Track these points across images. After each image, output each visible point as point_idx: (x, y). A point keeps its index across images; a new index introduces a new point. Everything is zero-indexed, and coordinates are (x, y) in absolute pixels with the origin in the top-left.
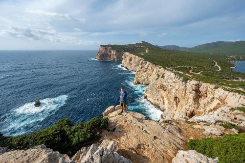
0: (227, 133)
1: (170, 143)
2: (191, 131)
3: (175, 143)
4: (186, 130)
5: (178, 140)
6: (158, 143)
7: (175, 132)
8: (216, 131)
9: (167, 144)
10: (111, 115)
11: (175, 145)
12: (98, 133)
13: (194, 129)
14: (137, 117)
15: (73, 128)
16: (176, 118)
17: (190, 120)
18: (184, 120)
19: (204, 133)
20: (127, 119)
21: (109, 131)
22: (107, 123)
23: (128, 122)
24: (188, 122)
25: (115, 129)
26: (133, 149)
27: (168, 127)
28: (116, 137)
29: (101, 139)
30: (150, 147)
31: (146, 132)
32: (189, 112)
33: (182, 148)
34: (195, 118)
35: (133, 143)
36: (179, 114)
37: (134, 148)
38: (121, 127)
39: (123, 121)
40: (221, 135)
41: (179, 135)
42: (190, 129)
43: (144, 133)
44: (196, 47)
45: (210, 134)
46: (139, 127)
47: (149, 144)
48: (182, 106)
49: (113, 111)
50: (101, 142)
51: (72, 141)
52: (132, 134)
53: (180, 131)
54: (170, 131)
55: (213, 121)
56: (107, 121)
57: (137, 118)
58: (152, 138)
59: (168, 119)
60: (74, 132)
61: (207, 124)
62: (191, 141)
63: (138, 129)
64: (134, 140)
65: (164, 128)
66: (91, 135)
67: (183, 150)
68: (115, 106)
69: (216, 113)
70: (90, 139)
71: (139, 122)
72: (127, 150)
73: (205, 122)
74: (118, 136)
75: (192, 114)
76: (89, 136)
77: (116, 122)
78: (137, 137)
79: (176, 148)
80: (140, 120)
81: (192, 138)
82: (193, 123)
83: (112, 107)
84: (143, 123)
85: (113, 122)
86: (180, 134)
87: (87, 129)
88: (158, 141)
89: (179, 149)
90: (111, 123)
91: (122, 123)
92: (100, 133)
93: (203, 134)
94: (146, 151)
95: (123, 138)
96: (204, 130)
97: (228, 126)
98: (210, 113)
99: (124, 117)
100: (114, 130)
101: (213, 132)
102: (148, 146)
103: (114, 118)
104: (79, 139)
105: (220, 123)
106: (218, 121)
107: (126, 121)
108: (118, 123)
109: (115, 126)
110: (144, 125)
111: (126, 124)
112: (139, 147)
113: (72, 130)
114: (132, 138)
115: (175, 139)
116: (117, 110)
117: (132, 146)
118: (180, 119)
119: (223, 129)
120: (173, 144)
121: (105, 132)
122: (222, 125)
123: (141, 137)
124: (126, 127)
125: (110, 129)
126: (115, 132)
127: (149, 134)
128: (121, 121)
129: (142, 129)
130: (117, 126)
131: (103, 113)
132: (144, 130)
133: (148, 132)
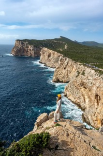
10: (45, 125)
20: (69, 132)
21: (50, 149)
23: (71, 136)
25: (57, 146)
31: (95, 148)
38: (64, 143)
39: (65, 135)
43: (94, 150)
46: (85, 142)
63: (85, 145)
68: (49, 114)
77: (58, 135)
83: (45, 114)
84: (86, 135)
85: (54, 137)
90: (51, 139)
91: (65, 138)
100: (56, 148)
107: (68, 135)
108: (60, 137)
109: (56, 142)
111: (69, 139)
116: (51, 118)
124: (71, 143)
125: (52, 147)
126: (59, 151)
127: (99, 150)
128: (63, 135)
129: (90, 145)
130: (59, 143)
131: (35, 123)
132: (91, 145)
133: (98, 148)
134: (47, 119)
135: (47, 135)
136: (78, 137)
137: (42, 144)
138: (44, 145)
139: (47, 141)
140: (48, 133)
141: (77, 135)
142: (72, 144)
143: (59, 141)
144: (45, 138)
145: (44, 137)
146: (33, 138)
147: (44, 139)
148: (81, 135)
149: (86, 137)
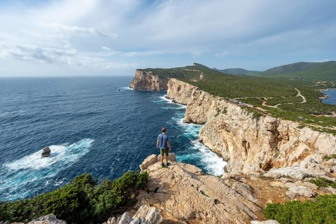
0: (321, 193)
1: (238, 209)
2: (268, 190)
3: (246, 209)
4: (260, 189)
5: (250, 205)
6: (221, 210)
7: (245, 193)
8: (304, 190)
9: (234, 210)
10: (151, 168)
11: (246, 213)
12: (133, 196)
13: (272, 187)
14: (189, 170)
15: (97, 188)
16: (245, 171)
17: (266, 175)
18: (258, 174)
19: (287, 193)
20: (175, 175)
21: (148, 192)
22: (147, 180)
23: (177, 179)
24: (263, 178)
25: (157, 189)
26: (183, 219)
27: (234, 185)
28: (160, 202)
29: (137, 205)
30: (209, 216)
31: (203, 193)
32: (264, 162)
33: (256, 217)
34: (273, 172)
35: (184, 210)
36: (250, 166)
37: (186, 217)
38: (166, 185)
39: (169, 177)
40: (313, 196)
41: (250, 197)
42: (267, 188)
43: (200, 195)
44: (270, 70)
45: (297, 195)
46: (192, 185)
47: (208, 211)
48: (253, 154)
49: (154, 163)
50: (137, 209)
51: (95, 208)
52: (182, 196)
53: (252, 191)
54: (237, 192)
55: (300, 176)
56: (146, 177)
57: (189, 173)
58: (213, 202)
59: (235, 173)
60: (98, 194)
61: (291, 180)
62: (270, 206)
63: (191, 189)
64: (185, 206)
65: (229, 187)
66: (123, 199)
67: (257, 219)
68: (157, 156)
69: (303, 163)
70: (121, 205)
71: (192, 177)
72: (176, 220)
73: (288, 177)
74: (162, 200)
75: (269, 166)
76: (119, 200)
77: (161, 177)
78: (189, 201)
79: (247, 217)
80: (193, 176)
81: (270, 202)
82: (271, 179)
83: (153, 156)
84: (199, 180)
85: (155, 179)
86: (253, 196)
87: (118, 190)
88: (220, 207)
89: (252, 218)
90: (151, 181)
91: (168, 180)
92: (136, 195)
93: (286, 196)
94: (203, 222)
95: (169, 203)
96: (287, 189)
97: (321, 183)
98: (295, 164)
99: (170, 170)
100: (156, 191)
101: (300, 192)
102: (207, 214)
103: (156, 173)
104: (105, 204)
105: (310, 179)
106: (306, 176)
107: (173, 178)
108: (162, 179)
109: (157, 185)
110: (199, 183)
111: (173, 182)
112: (193, 216)
113: (95, 192)
114: (183, 203)
115: (245, 203)
117: (182, 215)
118: (251, 172)
119: (315, 187)
120: (244, 211)
121: (143, 193)
122: (313, 182)
123: (196, 201)
124: (174, 186)
125: (150, 190)
126: (158, 194)
127: (207, 196)
128: (167, 177)
129: (197, 189)
130: (161, 185)
131: (140, 166)
132: (199, 190)
133: (206, 193)
134: (155, 161)
136: (185, 181)
140: (146, 174)
143: (160, 183)
145: (140, 175)
147: (139, 177)
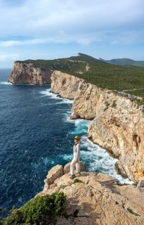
10: (59, 182)
20: (94, 191)
21: (67, 217)
23: (97, 196)
25: (77, 212)
31: (131, 211)
38: (87, 207)
39: (88, 194)
43: (129, 214)
46: (117, 203)
49: (61, 175)
56: (63, 198)
63: (117, 208)
68: (63, 166)
77: (78, 196)
83: (58, 167)
84: (118, 193)
85: (71, 199)
90: (68, 201)
91: (87, 199)
99: (85, 186)
100: (75, 215)
107: (92, 195)
108: (80, 198)
109: (75, 206)
111: (94, 200)
121: (60, 220)
124: (96, 206)
125: (69, 214)
126: (80, 219)
127: (137, 215)
128: (85, 195)
129: (123, 207)
130: (80, 207)
131: (45, 181)
132: (126, 208)
133: (135, 211)
134: (62, 173)
135: (61, 196)
136: (107, 197)
137: (54, 210)
138: (57, 210)
139: (61, 204)
140: (63, 194)
141: (105, 194)
142: (98, 207)
143: (79, 204)
144: (58, 200)
145: (56, 199)
146: (40, 202)
147: (57, 202)
148: (110, 194)
149: (119, 196)
